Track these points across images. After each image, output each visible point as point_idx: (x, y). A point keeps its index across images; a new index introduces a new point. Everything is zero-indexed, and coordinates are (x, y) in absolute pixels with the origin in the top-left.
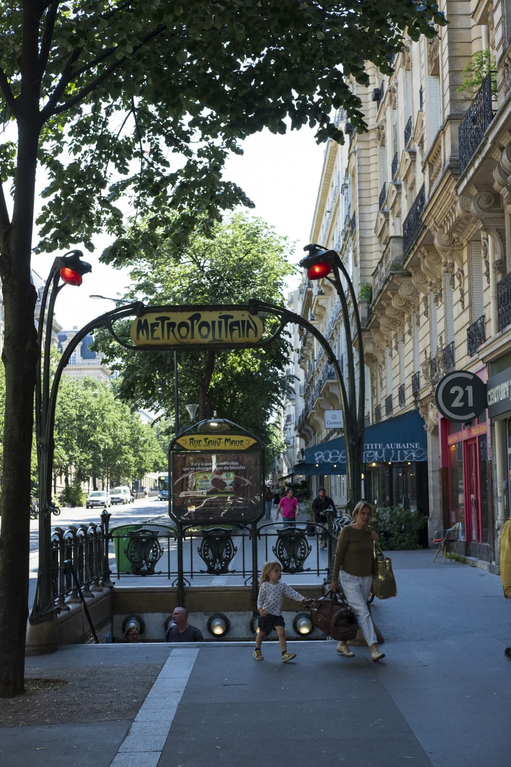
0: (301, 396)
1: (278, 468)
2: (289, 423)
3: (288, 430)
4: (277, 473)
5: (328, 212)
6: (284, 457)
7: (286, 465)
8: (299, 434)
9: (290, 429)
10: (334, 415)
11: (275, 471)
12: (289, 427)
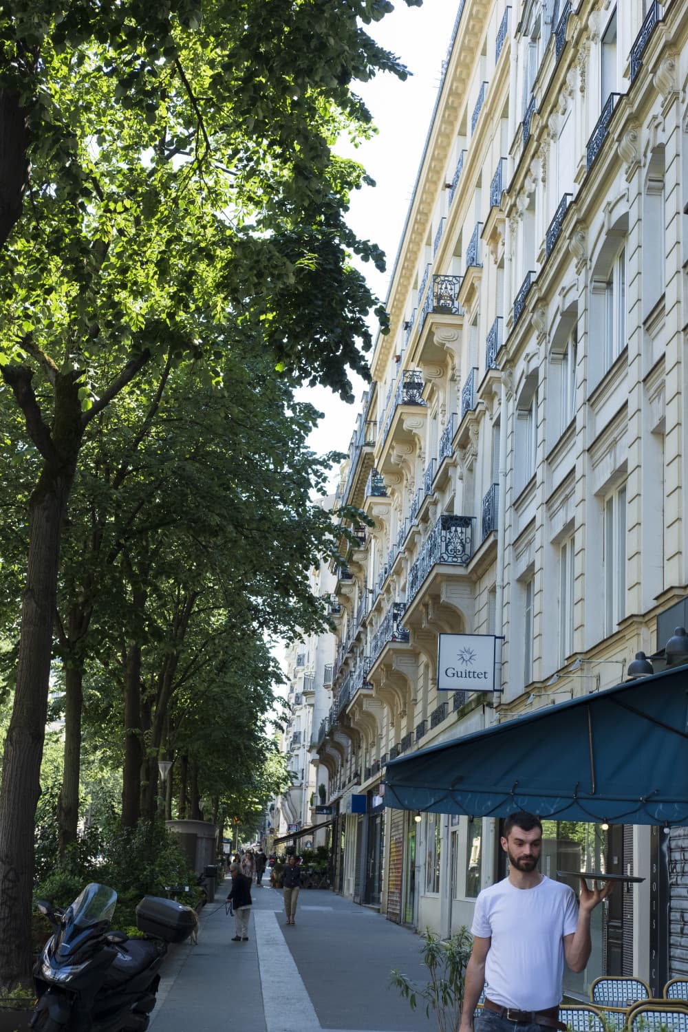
0: (326, 687)
1: (269, 824)
2: (297, 746)
3: (292, 759)
4: (268, 832)
5: (448, 186)
6: (283, 805)
7: (286, 819)
8: (317, 757)
9: (297, 755)
10: (468, 651)
11: (264, 829)
12: (296, 752)
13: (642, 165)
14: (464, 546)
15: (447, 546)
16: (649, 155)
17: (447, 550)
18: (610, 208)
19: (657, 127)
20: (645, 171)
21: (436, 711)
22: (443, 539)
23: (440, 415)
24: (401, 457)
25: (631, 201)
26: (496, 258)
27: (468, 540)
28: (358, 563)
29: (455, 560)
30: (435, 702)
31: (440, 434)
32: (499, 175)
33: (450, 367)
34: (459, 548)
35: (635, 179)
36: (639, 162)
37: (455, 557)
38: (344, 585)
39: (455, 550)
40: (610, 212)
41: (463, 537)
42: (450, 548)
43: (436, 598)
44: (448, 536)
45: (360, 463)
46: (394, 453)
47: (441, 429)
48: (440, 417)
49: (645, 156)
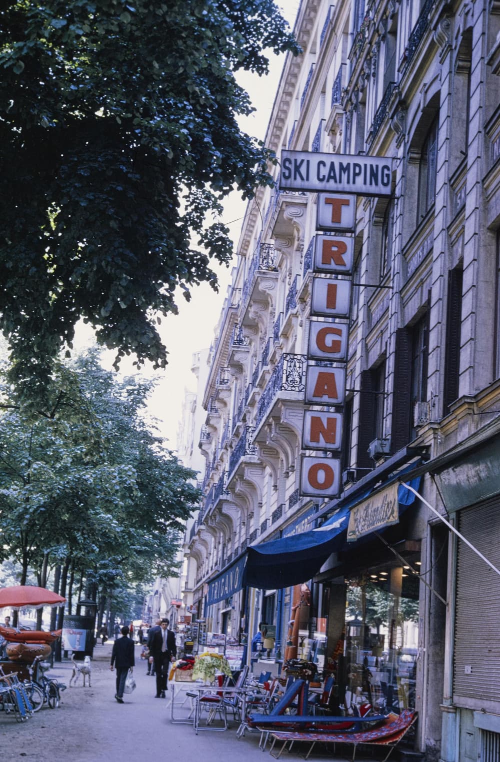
13: (453, 47)
14: (301, 378)
15: (287, 377)
16: (460, 38)
17: (287, 380)
18: (426, 89)
19: (467, 14)
20: (455, 53)
21: (276, 511)
22: (285, 372)
23: (288, 277)
24: (257, 313)
25: (443, 80)
26: (335, 147)
27: (304, 374)
28: (223, 399)
29: (293, 389)
30: (276, 504)
31: (287, 292)
32: (339, 77)
33: (296, 239)
34: (298, 379)
35: (447, 61)
36: (450, 46)
37: (293, 386)
38: (212, 417)
39: (293, 381)
40: (426, 92)
41: (301, 371)
42: (290, 379)
43: (277, 418)
44: (289, 370)
45: (227, 321)
46: (252, 310)
47: (288, 287)
48: (287, 280)
49: (457, 38)
